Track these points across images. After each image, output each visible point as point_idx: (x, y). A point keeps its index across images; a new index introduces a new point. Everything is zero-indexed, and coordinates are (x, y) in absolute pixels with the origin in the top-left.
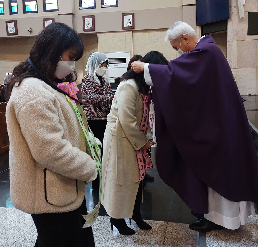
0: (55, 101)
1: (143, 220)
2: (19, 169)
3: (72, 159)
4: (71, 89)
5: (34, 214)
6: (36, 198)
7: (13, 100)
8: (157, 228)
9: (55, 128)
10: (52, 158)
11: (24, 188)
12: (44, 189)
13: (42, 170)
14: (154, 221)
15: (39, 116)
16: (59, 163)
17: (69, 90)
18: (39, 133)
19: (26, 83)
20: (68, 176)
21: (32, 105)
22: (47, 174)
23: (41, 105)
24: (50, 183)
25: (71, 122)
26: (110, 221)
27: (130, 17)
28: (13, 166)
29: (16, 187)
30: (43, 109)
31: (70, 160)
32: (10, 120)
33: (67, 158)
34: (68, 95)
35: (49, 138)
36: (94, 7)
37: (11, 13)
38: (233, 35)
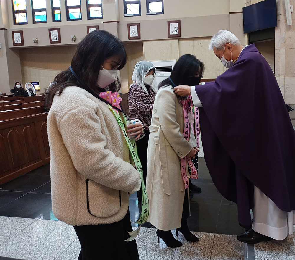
0: (98, 110)
1: (190, 232)
3: (115, 169)
4: (114, 99)
5: (76, 226)
6: (78, 209)
7: (54, 109)
8: (204, 240)
9: (97, 137)
10: (94, 168)
11: (66, 199)
12: (86, 200)
13: (85, 181)
14: (201, 233)
15: (81, 125)
16: (102, 173)
17: (111, 99)
19: (67, 92)
20: (111, 187)
21: (74, 114)
23: (83, 114)
25: (114, 131)
26: (157, 233)
27: (176, 25)
28: (54, 177)
30: (85, 118)
31: (112, 170)
32: (51, 130)
33: (110, 168)
34: (111, 105)
36: (140, 15)
37: (54, 20)
38: (281, 43)
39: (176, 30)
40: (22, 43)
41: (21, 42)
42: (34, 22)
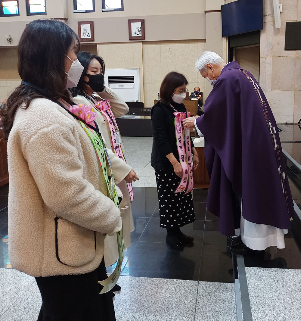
0: (74, 130)
2: (22, 217)
5: (41, 277)
6: (45, 255)
9: (75, 164)
10: (71, 202)
12: (55, 244)
13: (53, 219)
16: (79, 209)
18: (56, 170)
21: (46, 134)
22: (59, 225)
23: (57, 134)
24: (63, 236)
27: (139, 24)
29: (17, 242)
30: (60, 139)
34: (84, 122)
35: (68, 177)
36: (93, 11)
38: (267, 50)
39: (139, 30)
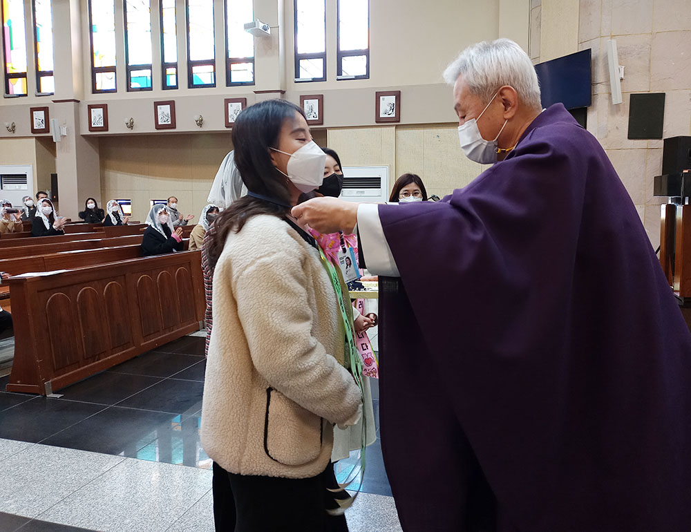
7: (230, 252)
10: (289, 369)
12: (263, 428)
13: (265, 390)
15: (276, 287)
21: (267, 266)
22: (272, 399)
24: (276, 416)
27: (392, 99)
30: (285, 275)
31: (319, 378)
33: (315, 373)
36: (324, 79)
37: (165, 87)
39: (392, 108)
40: (106, 127)
41: (102, 125)
42: (129, 89)
